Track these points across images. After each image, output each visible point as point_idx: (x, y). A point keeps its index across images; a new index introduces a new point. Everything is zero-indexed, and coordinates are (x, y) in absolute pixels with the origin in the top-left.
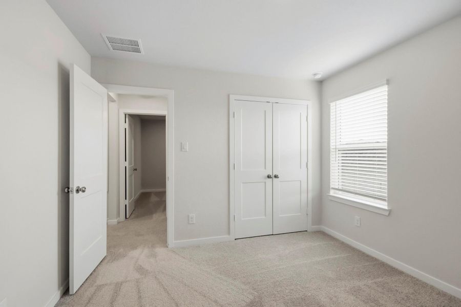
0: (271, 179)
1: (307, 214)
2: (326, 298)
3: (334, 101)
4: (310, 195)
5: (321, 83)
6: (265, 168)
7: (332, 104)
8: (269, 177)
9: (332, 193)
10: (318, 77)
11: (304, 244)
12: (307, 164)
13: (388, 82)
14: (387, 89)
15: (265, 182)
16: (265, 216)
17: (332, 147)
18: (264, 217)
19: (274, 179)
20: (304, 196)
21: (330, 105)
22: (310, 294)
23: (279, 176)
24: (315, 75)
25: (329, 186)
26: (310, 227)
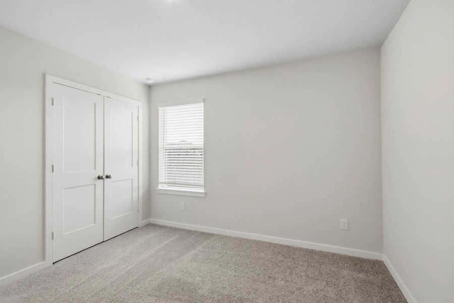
0: (102, 180)
1: (138, 211)
2: (179, 273)
3: (163, 107)
4: (141, 191)
5: (149, 87)
6: (95, 169)
7: (161, 110)
8: (99, 178)
9: (160, 187)
10: (150, 82)
11: (142, 239)
12: (138, 162)
13: (204, 101)
14: (203, 106)
15: (95, 185)
16: (95, 223)
17: (160, 147)
18: (94, 225)
19: (106, 179)
20: (135, 194)
21: (158, 109)
22: (166, 276)
23: (111, 176)
24: (148, 79)
25: (158, 181)
26: (141, 223)
